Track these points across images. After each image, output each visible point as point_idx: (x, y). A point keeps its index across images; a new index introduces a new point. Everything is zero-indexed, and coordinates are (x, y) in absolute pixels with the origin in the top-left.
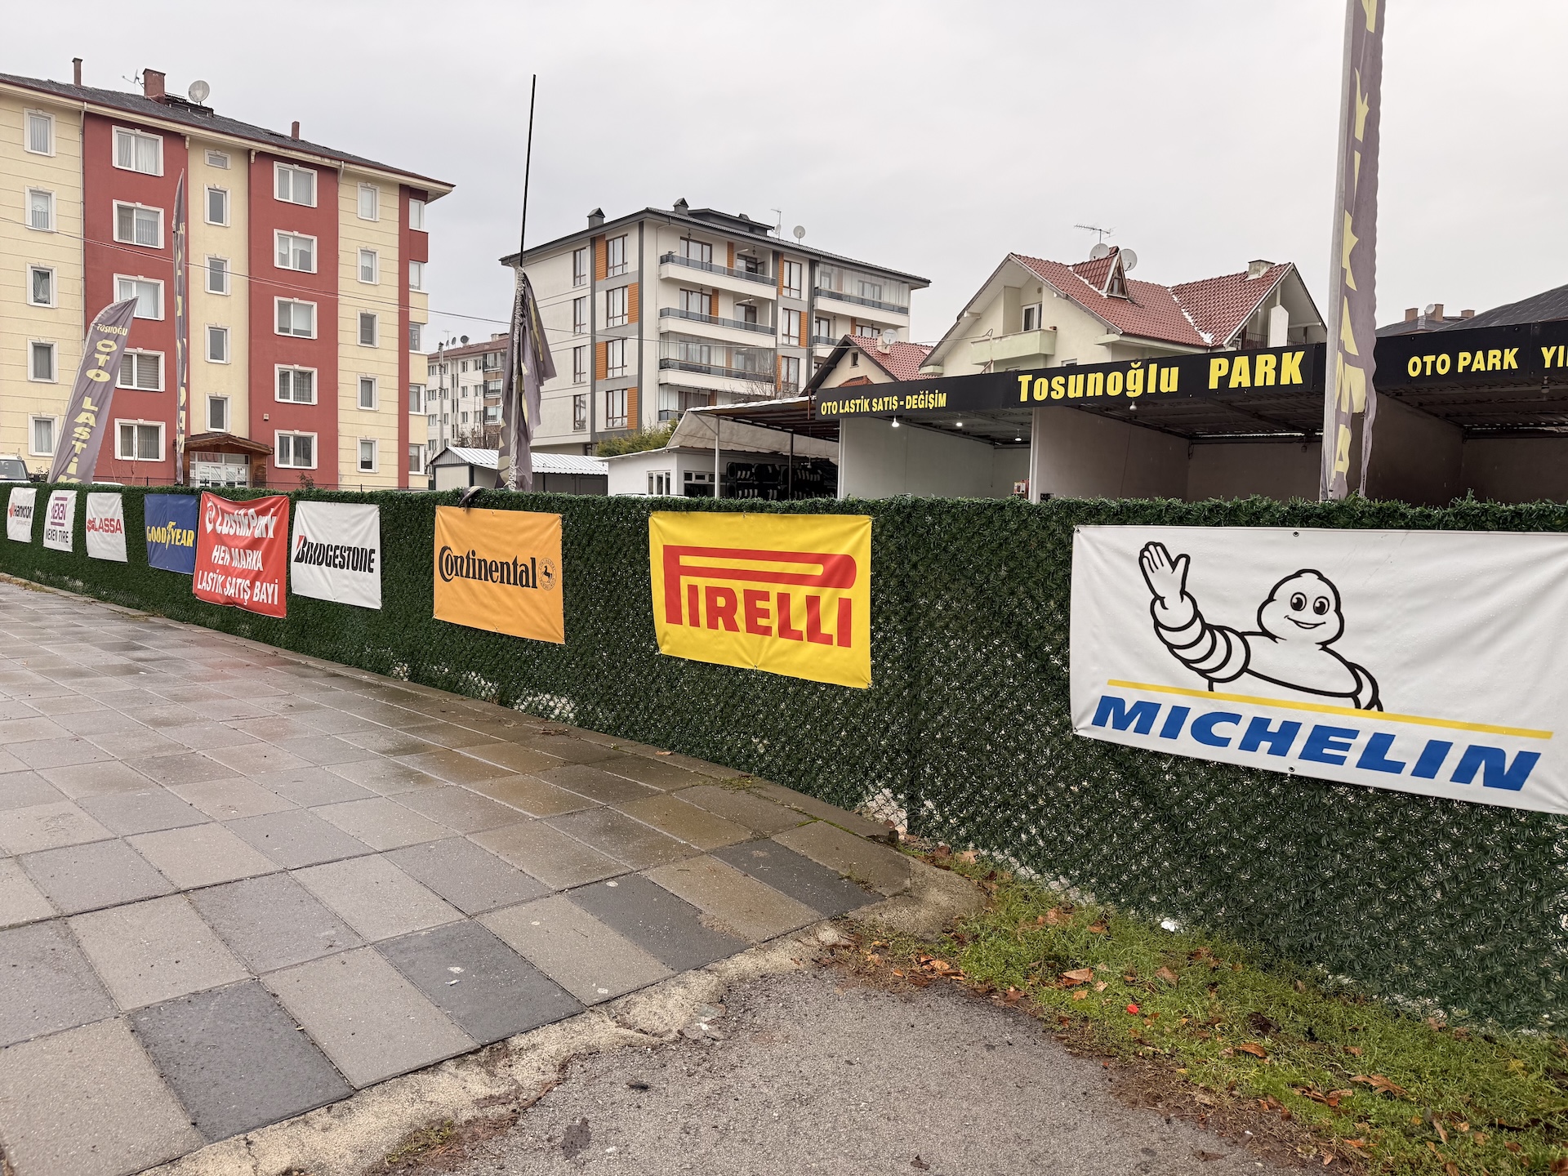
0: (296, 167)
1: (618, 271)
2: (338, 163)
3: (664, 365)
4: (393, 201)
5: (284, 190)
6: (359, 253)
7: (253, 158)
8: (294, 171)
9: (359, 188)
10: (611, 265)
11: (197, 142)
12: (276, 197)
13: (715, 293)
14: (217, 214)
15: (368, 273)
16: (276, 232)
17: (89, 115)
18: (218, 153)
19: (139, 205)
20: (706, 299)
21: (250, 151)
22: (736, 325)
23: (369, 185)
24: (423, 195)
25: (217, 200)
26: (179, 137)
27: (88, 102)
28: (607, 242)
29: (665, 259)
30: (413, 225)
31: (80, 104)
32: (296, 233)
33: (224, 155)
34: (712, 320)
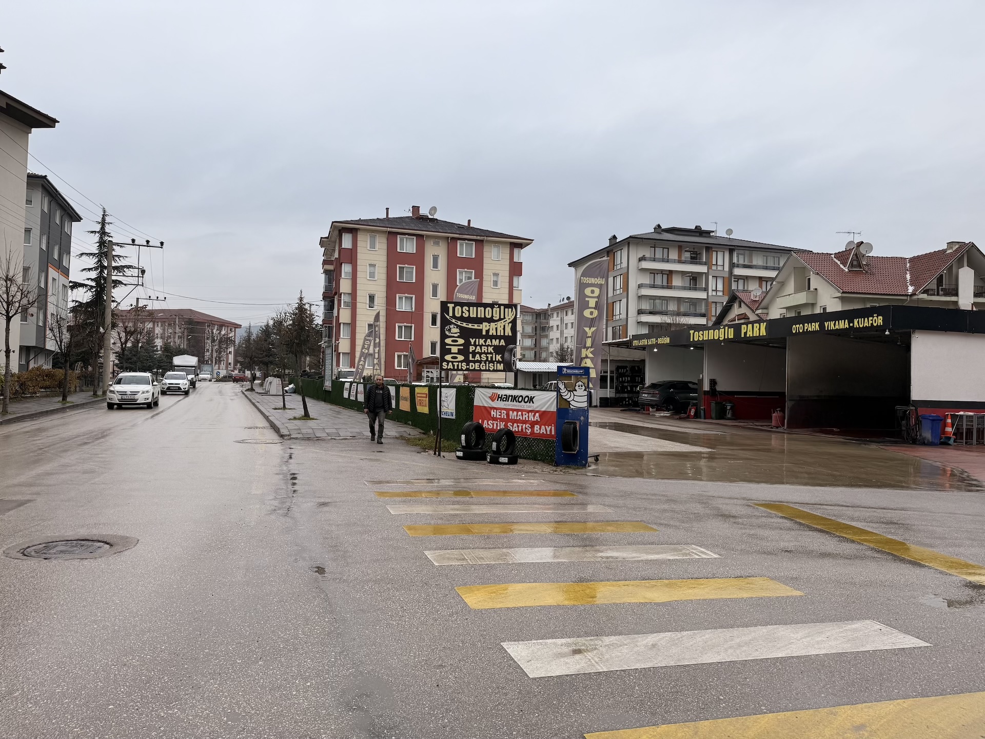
0: (466, 241)
1: (619, 267)
2: (483, 238)
3: (640, 312)
4: (507, 250)
5: (461, 253)
6: (492, 275)
7: (449, 240)
8: (466, 243)
9: (493, 247)
10: (615, 264)
11: (428, 236)
12: (458, 255)
13: (671, 273)
14: (435, 265)
15: (496, 283)
16: (458, 270)
17: (390, 233)
18: (436, 240)
19: (406, 265)
20: (665, 277)
21: (448, 237)
22: (684, 288)
23: (497, 245)
24: (521, 246)
25: (436, 258)
26: (422, 236)
27: (389, 228)
28: (614, 253)
29: (642, 259)
30: (516, 260)
31: (386, 229)
32: (466, 270)
33: (439, 240)
34: (669, 287)
